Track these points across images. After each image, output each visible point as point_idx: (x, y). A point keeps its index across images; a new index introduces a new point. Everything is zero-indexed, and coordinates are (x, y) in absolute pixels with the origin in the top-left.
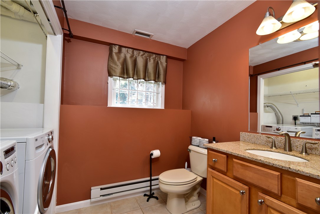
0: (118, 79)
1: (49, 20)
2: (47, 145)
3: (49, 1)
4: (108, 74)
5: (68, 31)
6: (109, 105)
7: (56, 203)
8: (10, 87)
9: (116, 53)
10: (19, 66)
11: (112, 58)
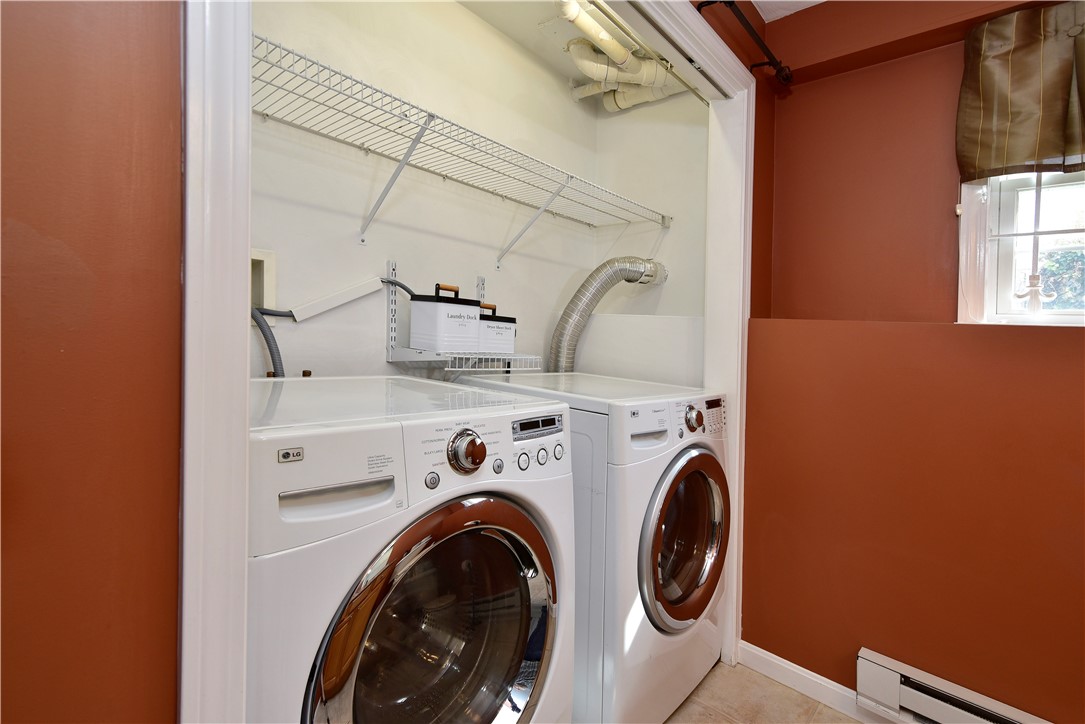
0: (1025, 185)
1: (691, 61)
2: (681, 436)
3: (666, 3)
4: (961, 174)
5: (769, 64)
6: (967, 316)
7: (740, 629)
8: (643, 279)
9: (1004, 57)
10: (665, 223)
11: (977, 92)
